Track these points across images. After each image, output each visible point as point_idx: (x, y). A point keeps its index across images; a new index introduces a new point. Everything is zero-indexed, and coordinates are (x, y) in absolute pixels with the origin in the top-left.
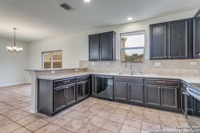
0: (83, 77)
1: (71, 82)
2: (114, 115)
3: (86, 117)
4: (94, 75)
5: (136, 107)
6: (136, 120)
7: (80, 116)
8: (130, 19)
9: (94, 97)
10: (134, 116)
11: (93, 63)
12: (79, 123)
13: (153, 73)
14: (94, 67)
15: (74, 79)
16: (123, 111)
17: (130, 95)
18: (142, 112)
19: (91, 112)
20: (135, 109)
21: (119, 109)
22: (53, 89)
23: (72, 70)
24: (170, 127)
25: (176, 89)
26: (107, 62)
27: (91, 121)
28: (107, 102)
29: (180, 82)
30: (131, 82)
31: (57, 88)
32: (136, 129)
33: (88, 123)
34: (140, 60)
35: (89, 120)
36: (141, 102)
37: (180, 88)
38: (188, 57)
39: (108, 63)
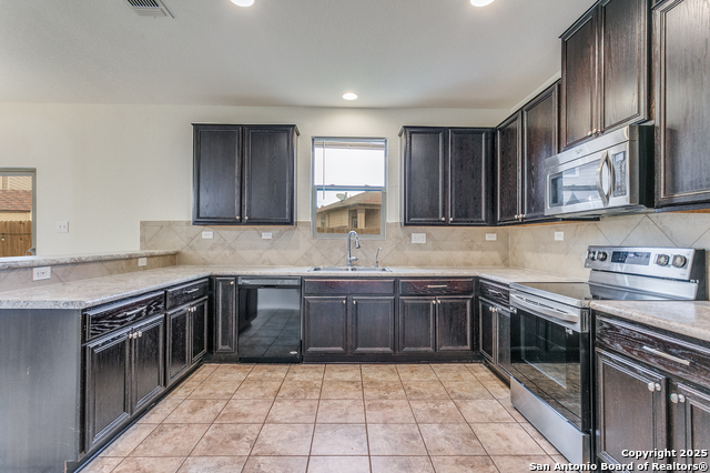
0: (187, 289)
1: (149, 309)
2: (324, 404)
3: (238, 437)
4: (225, 279)
5: (373, 367)
6: (395, 402)
7: (209, 439)
8: (350, 97)
9: (221, 361)
10: (382, 393)
11: (208, 234)
12: (219, 466)
13: (406, 264)
14: (212, 249)
15: (158, 300)
16: (346, 385)
17: (357, 333)
18: (396, 378)
19: (244, 416)
20: (374, 372)
21: (331, 382)
22: (84, 350)
23: (124, 263)
24: (471, 399)
25: (468, 303)
26: (265, 231)
27: (263, 444)
28: (280, 371)
29: (478, 283)
30: (358, 294)
31: (100, 342)
32: (405, 426)
33: (256, 455)
34: (323, 224)
35: (253, 444)
36: (388, 349)
37: (477, 297)
38: (486, 221)
39: (268, 233)
